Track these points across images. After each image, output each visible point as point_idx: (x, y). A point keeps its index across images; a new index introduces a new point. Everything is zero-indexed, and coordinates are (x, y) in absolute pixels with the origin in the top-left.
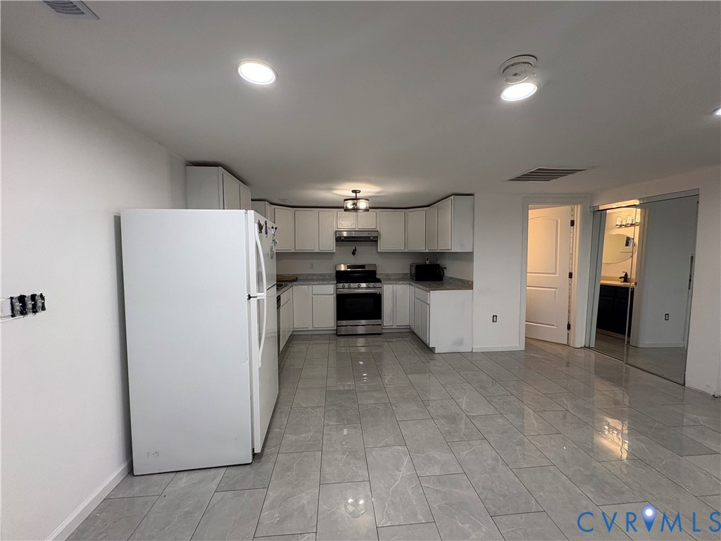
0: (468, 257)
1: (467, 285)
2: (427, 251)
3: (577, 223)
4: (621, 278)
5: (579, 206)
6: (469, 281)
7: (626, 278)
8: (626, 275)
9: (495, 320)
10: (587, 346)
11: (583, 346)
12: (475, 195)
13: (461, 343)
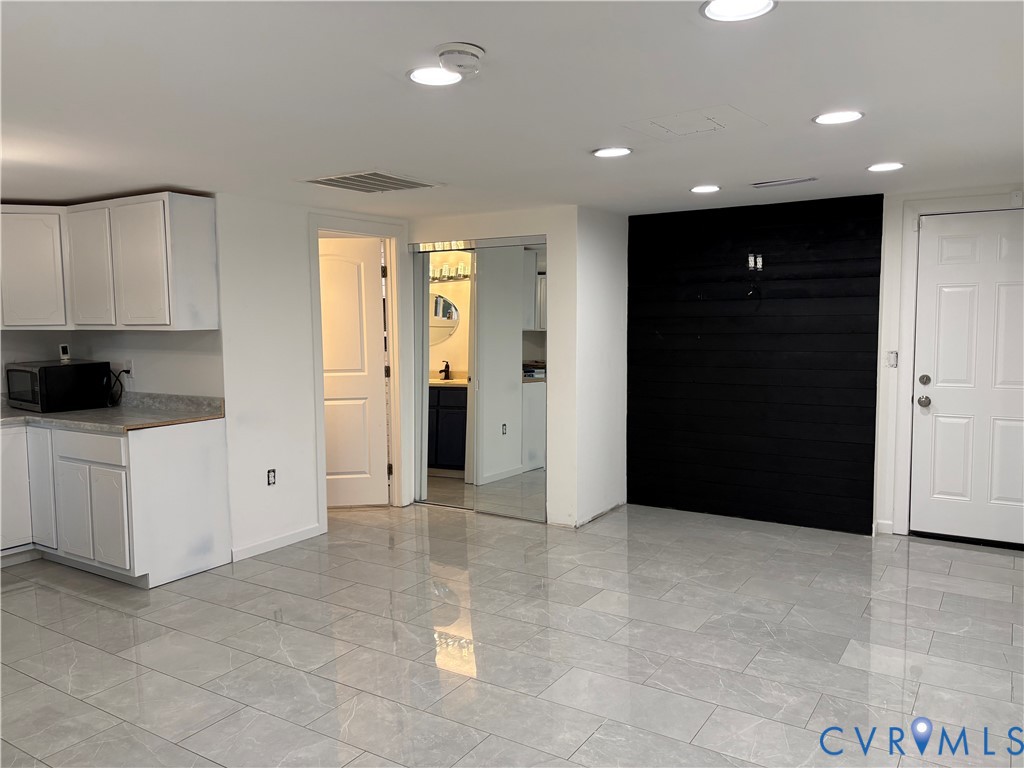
0: (206, 341)
1: (209, 408)
2: (71, 327)
3: (392, 272)
4: (441, 372)
5: (393, 241)
6: (213, 399)
7: (447, 373)
8: (447, 366)
9: (272, 479)
10: (417, 499)
11: (412, 501)
12: (218, 195)
13: (205, 547)
